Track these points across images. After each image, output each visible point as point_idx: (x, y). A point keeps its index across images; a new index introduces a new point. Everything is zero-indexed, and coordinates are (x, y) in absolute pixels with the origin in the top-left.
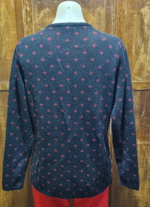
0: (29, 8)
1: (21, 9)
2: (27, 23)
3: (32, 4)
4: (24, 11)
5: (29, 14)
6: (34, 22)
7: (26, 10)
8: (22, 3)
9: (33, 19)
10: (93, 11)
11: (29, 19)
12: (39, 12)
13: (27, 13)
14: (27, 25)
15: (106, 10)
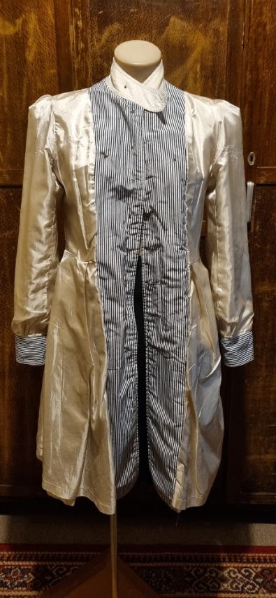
0: (81, 24)
1: (67, 25)
2: (78, 53)
3: (88, 14)
4: (72, 28)
5: (82, 36)
6: (90, 51)
7: (77, 26)
8: (69, 12)
9: (90, 45)
10: (205, 27)
11: (81, 45)
12: (101, 32)
13: (77, 33)
14: (77, 56)
15: (229, 24)
